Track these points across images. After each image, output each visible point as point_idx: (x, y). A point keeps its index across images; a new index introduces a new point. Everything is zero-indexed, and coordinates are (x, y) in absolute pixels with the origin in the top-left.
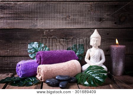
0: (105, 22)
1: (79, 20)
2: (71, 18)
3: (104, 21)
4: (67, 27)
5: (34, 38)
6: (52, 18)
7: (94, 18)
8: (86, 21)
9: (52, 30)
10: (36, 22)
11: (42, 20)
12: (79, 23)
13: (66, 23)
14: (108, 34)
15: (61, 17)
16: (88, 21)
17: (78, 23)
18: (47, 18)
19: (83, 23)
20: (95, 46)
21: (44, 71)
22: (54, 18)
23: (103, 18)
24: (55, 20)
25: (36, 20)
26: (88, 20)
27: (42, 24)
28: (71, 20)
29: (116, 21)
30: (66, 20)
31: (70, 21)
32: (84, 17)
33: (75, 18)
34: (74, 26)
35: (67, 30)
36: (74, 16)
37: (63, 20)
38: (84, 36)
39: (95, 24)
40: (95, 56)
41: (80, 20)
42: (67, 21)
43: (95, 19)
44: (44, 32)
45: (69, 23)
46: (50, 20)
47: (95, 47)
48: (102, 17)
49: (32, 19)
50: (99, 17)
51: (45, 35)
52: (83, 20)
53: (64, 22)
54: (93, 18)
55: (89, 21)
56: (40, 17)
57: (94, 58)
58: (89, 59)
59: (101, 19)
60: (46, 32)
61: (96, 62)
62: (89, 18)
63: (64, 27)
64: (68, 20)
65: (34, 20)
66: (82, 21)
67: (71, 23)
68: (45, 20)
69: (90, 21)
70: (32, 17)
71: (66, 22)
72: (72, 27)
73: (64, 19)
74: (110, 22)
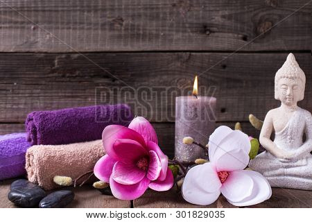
0: (216, 34)
1: (146, 29)
2: (127, 25)
3: (214, 32)
4: (116, 48)
5: (27, 76)
6: (76, 23)
7: (187, 25)
8: (167, 32)
9: (76, 55)
10: (34, 35)
11: (50, 29)
12: (146, 36)
13: (112, 37)
14: (224, 67)
15: (100, 21)
16: (171, 33)
17: (144, 36)
18: (62, 23)
19: (157, 36)
20: (287, 101)
21: (39, 159)
22: (80, 23)
23: (212, 25)
24: (83, 28)
25: (34, 29)
26: (172, 31)
27: (50, 40)
28: (126, 29)
29: (245, 34)
30: (112, 29)
31: (123, 33)
32: (160, 22)
33: (136, 23)
34: (132, 46)
35: (114, 55)
36: (133, 19)
37: (105, 29)
38: (161, 71)
39: (190, 40)
40: (287, 129)
41: (150, 30)
42: (116, 33)
43: (189, 27)
44: (54, 60)
45: (120, 37)
46: (70, 28)
47: (288, 105)
48: (208, 22)
49: (23, 28)
50: (201, 21)
51: (58, 69)
52: (156, 30)
53: (108, 33)
54: (183, 24)
55: (174, 33)
56: (43, 22)
57: (286, 135)
58: (272, 138)
59: (205, 27)
60: (60, 60)
61: (292, 147)
62: (175, 25)
63: (108, 48)
64: (118, 30)
65: (29, 28)
66: (154, 32)
67: (126, 37)
68: (58, 28)
69: (177, 31)
70: (22, 23)
71: (111, 33)
72: (129, 48)
73: (107, 27)
74: (230, 35)
